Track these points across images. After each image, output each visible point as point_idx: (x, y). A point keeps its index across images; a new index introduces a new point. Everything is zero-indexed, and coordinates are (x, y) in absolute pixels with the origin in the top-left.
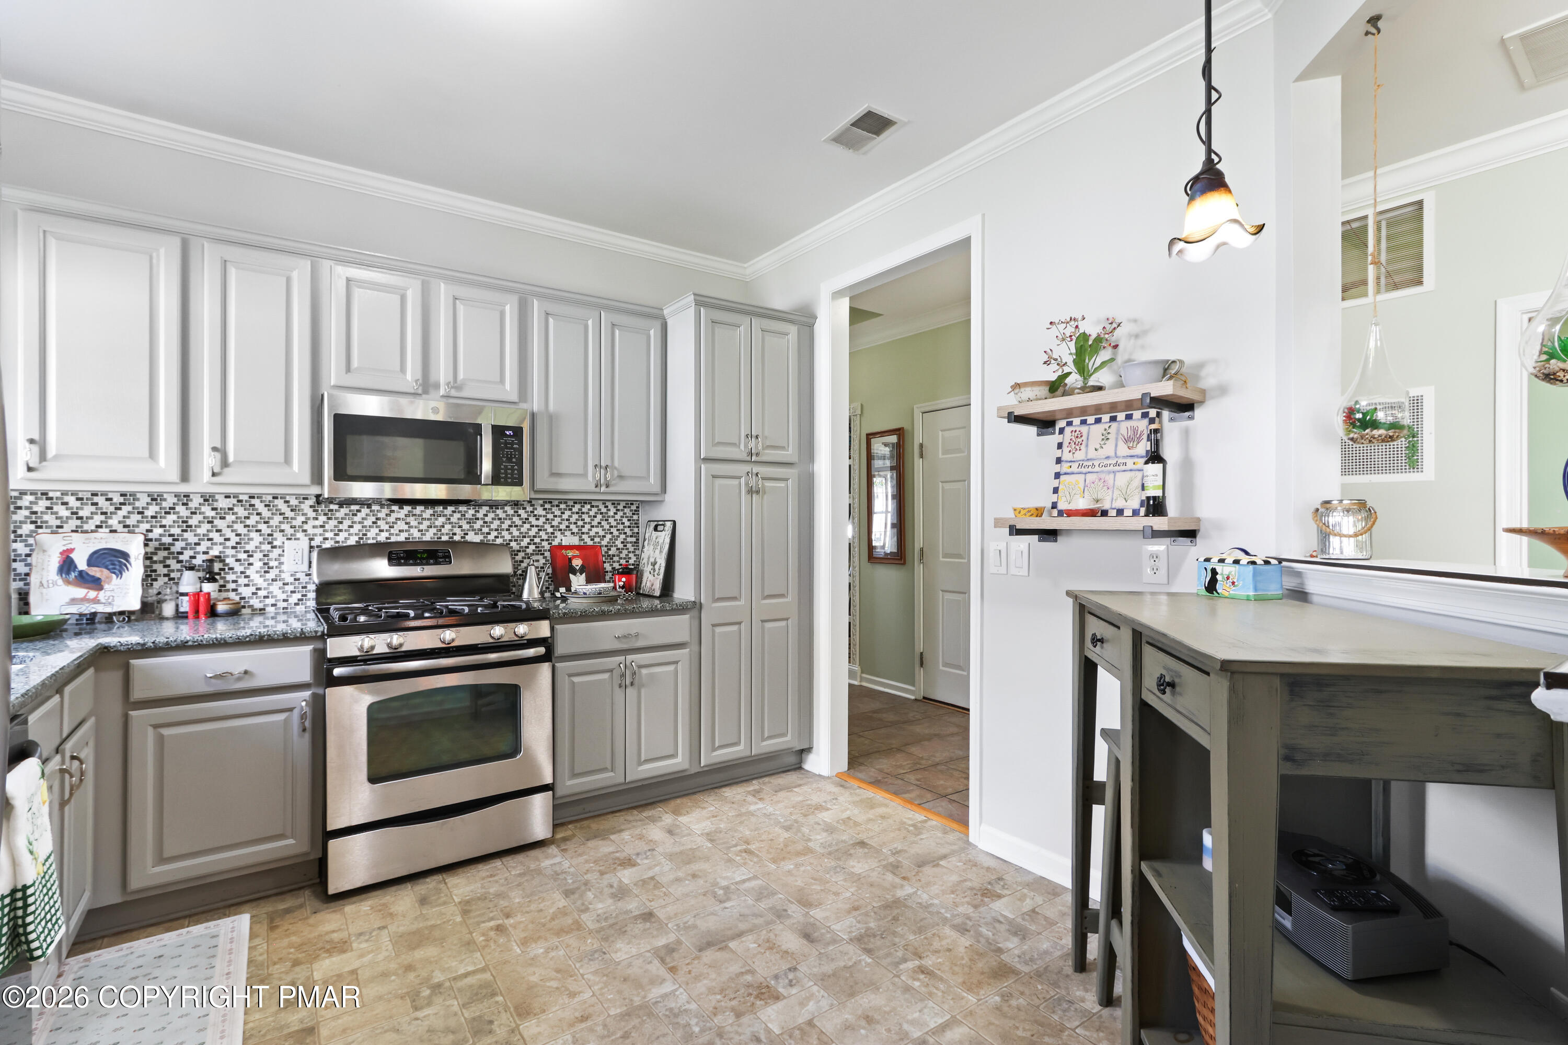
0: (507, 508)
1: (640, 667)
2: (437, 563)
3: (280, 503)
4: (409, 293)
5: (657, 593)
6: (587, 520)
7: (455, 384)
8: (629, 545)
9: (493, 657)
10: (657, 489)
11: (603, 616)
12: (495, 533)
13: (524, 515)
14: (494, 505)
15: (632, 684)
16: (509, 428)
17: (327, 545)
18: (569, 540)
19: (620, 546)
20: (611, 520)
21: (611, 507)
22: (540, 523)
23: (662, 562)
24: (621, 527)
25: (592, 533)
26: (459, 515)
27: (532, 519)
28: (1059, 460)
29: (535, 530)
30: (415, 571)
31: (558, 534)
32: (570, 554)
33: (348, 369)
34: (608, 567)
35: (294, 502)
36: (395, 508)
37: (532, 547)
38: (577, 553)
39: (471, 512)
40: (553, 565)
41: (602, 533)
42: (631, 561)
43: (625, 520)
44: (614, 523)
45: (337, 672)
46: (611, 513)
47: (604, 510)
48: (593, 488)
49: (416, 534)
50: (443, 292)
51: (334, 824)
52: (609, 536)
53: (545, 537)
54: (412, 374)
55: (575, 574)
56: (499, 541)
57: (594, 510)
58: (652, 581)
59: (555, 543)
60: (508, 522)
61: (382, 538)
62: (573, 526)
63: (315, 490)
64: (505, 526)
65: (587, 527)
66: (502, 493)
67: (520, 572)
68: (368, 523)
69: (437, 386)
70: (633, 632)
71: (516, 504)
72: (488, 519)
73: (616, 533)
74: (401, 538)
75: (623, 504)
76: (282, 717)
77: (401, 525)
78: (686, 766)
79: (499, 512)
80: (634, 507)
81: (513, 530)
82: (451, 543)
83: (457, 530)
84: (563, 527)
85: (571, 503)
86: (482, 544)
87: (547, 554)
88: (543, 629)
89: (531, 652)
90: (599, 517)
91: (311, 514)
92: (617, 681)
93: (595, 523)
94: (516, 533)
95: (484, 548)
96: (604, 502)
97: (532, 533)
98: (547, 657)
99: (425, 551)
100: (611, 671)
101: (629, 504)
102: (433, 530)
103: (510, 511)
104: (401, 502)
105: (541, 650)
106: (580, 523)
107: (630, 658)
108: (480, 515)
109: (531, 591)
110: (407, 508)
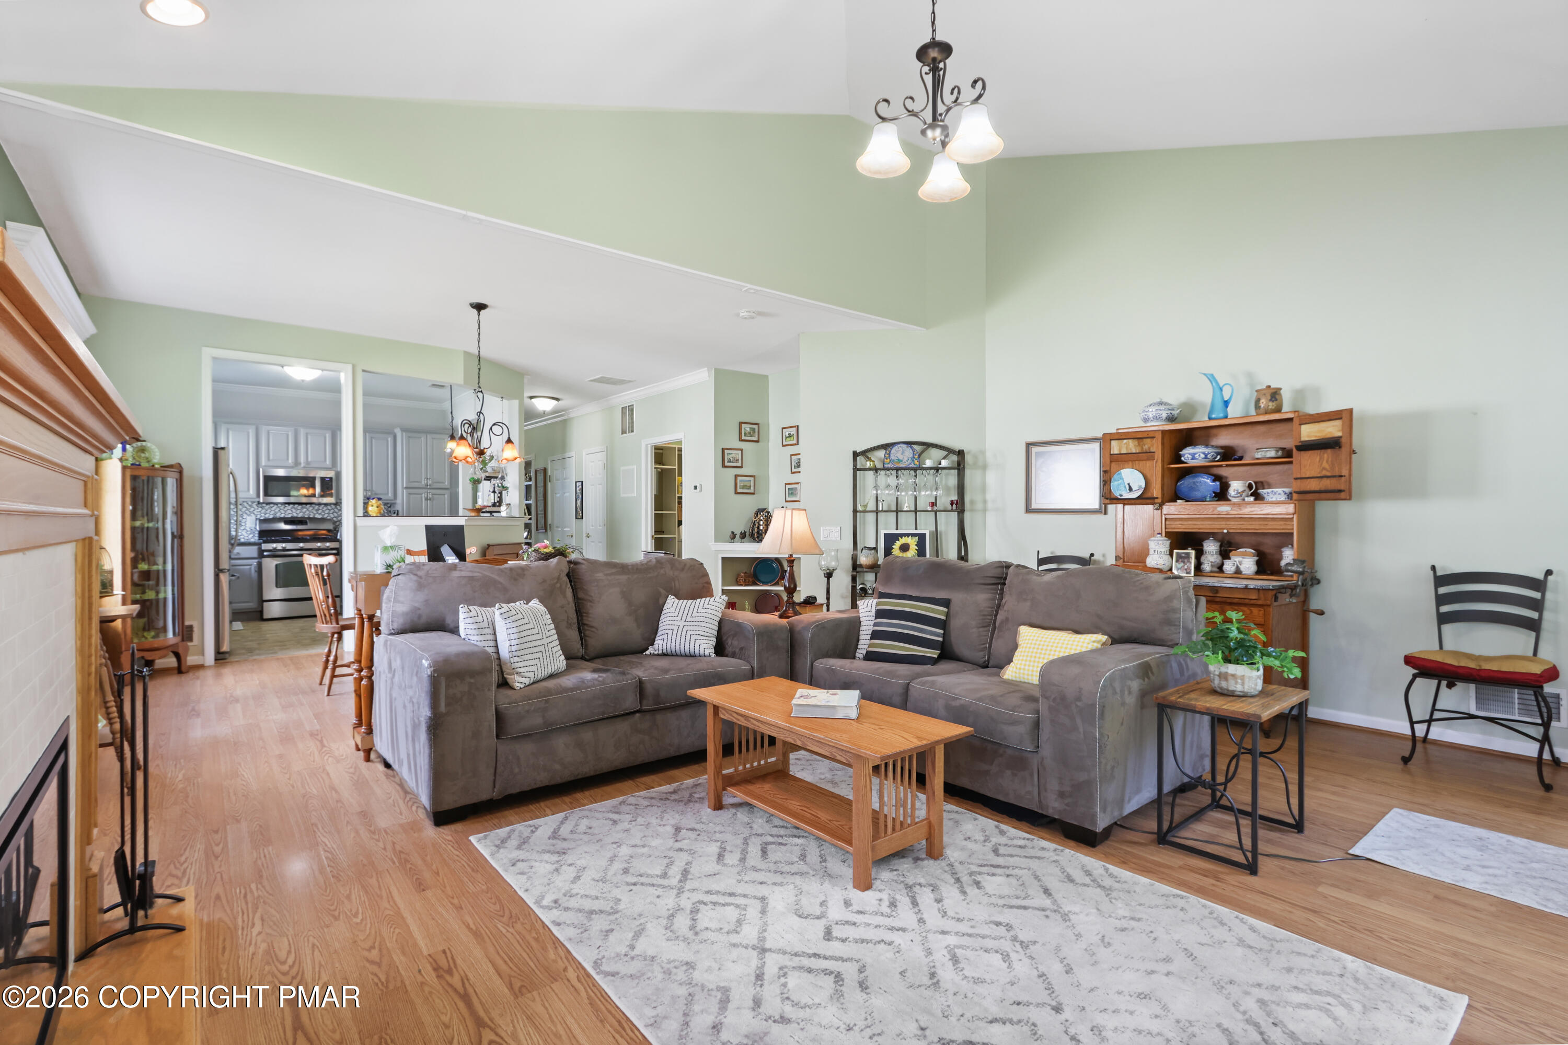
2: (302, 525)
3: (245, 504)
4: (290, 434)
7: (307, 463)
10: (392, 498)
12: (327, 515)
14: (325, 505)
16: (327, 478)
17: (262, 518)
26: (309, 508)
30: (295, 527)
33: (269, 459)
35: (250, 503)
36: (286, 506)
39: (317, 507)
45: (265, 553)
49: (295, 515)
50: (302, 432)
51: (265, 598)
54: (291, 460)
56: (328, 518)
61: (282, 516)
63: (257, 500)
64: (331, 512)
66: (326, 500)
68: (277, 510)
69: (300, 464)
71: (335, 504)
72: (323, 510)
74: (290, 516)
76: (248, 567)
77: (290, 512)
79: (329, 507)
82: (309, 518)
83: (311, 514)
86: (321, 518)
88: (337, 545)
91: (256, 507)
94: (335, 514)
95: (323, 520)
99: (298, 520)
102: (302, 513)
103: (333, 506)
104: (289, 504)
108: (321, 508)
110: (291, 506)
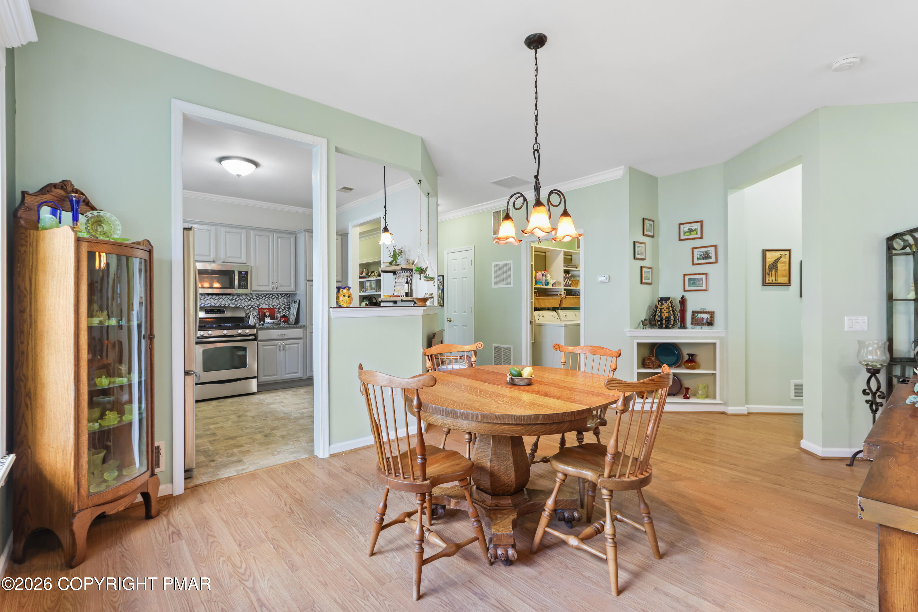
0: (243, 296)
1: (286, 344)
2: (220, 313)
4: (212, 232)
5: (294, 323)
6: (271, 300)
7: (227, 258)
8: (286, 308)
9: (239, 338)
10: (294, 290)
11: (273, 328)
12: (239, 304)
13: (249, 298)
14: (239, 295)
15: (283, 350)
16: (243, 272)
18: (264, 306)
19: (283, 308)
20: (280, 300)
21: (279, 295)
22: (255, 301)
23: (295, 313)
24: (283, 302)
25: (273, 304)
26: (227, 298)
27: (252, 300)
28: (395, 283)
29: (253, 303)
30: (214, 315)
31: (261, 304)
32: (265, 311)
34: (279, 315)
36: (206, 296)
37: (252, 309)
38: (267, 311)
39: (231, 297)
40: (259, 314)
41: (276, 304)
42: (287, 314)
43: (285, 300)
44: (281, 301)
46: (280, 298)
47: (277, 297)
48: (271, 289)
49: (213, 304)
50: (222, 231)
52: (279, 305)
53: (256, 305)
54: (212, 256)
55: (266, 317)
56: (241, 307)
57: (274, 296)
58: (292, 319)
59: (260, 307)
60: (244, 301)
61: (202, 305)
62: (266, 302)
64: (243, 302)
65: (271, 302)
66: (241, 291)
67: (248, 317)
69: (220, 259)
70: (284, 334)
71: (246, 295)
72: (237, 300)
73: (281, 304)
74: (209, 305)
75: (284, 295)
77: (208, 301)
78: (302, 376)
79: (241, 297)
80: (288, 296)
81: (246, 303)
82: (225, 307)
83: (226, 303)
84: (263, 302)
85: (265, 294)
86: (235, 307)
87: (257, 311)
88: (254, 331)
89: (251, 337)
90: (275, 299)
92: (278, 349)
93: (274, 301)
96: (277, 294)
97: (252, 304)
98: (255, 339)
99: (216, 309)
100: (276, 345)
101: (286, 295)
102: (219, 303)
105: (254, 337)
106: (269, 301)
107: (282, 341)
108: (234, 298)
109: (251, 322)
110: (210, 296)
